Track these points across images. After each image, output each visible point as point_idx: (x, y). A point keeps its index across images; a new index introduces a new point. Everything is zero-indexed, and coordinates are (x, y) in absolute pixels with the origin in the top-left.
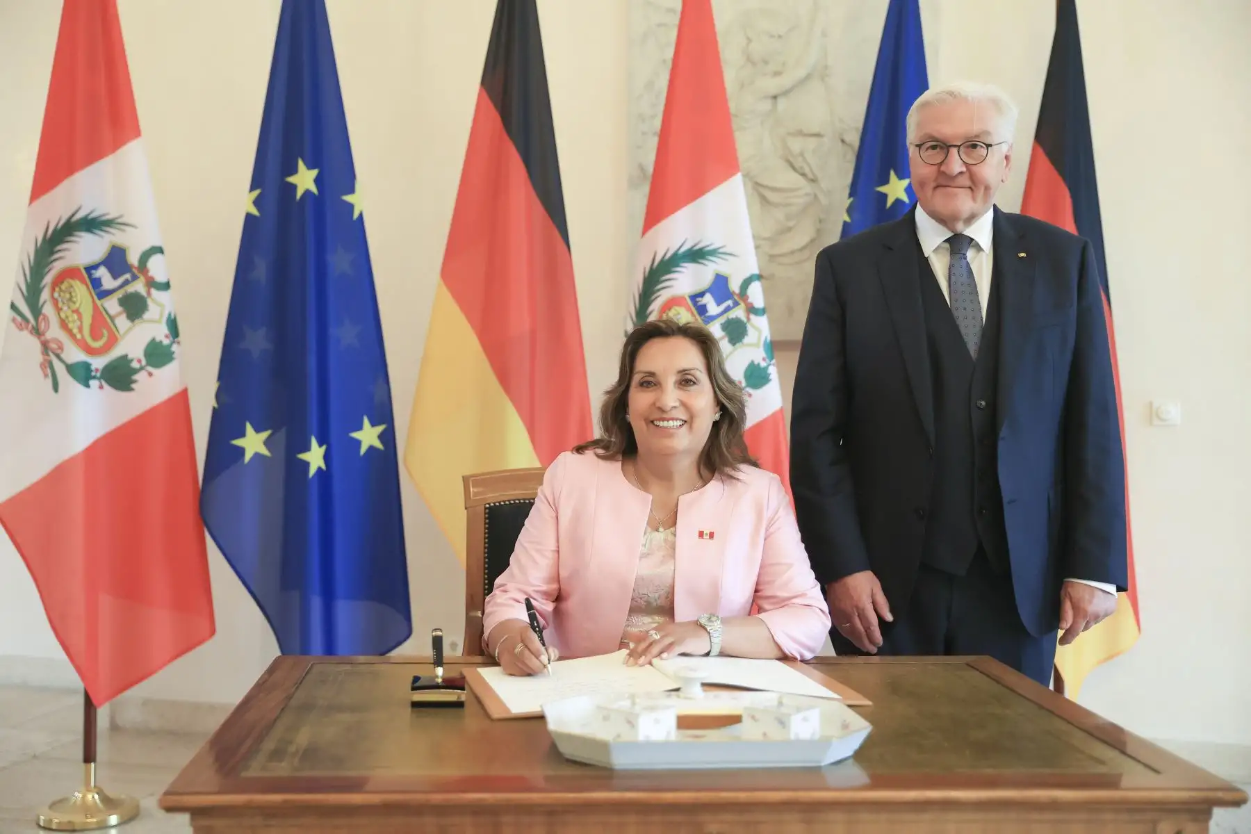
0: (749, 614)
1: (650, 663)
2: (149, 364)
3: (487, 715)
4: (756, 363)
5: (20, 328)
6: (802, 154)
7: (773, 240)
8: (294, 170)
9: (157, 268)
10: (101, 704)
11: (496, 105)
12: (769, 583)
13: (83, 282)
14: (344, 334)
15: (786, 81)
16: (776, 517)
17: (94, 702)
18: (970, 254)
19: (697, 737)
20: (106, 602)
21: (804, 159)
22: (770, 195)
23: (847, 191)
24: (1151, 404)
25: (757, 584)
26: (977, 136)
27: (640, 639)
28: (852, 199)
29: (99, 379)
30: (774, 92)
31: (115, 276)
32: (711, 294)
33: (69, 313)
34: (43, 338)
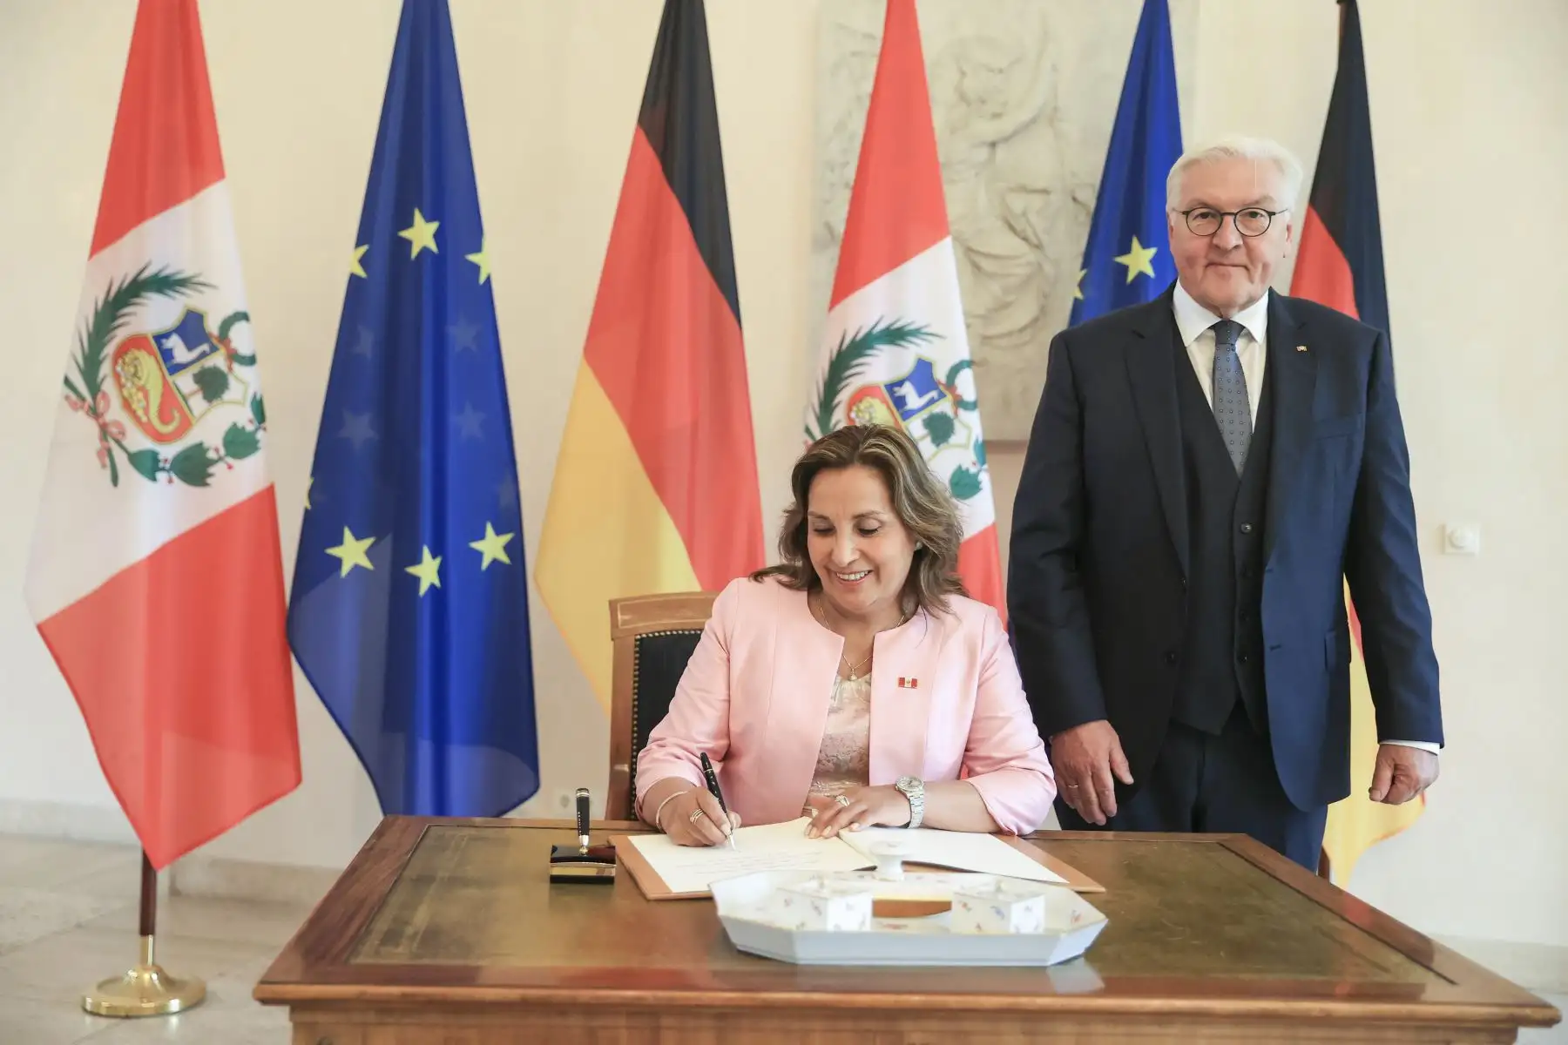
0: (959, 777)
1: (838, 835)
2: (228, 454)
3: (643, 895)
4: (964, 468)
5: (75, 407)
6: (1024, 214)
7: (986, 318)
8: (409, 224)
9: (241, 338)
10: (161, 866)
11: (655, 149)
12: (983, 740)
13: (151, 353)
14: (465, 423)
15: (1006, 125)
16: (992, 661)
17: (153, 862)
18: (1240, 344)
19: (896, 927)
20: (170, 743)
21: (1028, 221)
22: (986, 264)
23: (1080, 261)
24: (1443, 528)
25: (968, 742)
26: (1257, 202)
27: (824, 806)
28: (1084, 272)
29: (168, 471)
30: (991, 138)
31: (190, 347)
32: (913, 383)
33: (134, 390)
34: (101, 421)
